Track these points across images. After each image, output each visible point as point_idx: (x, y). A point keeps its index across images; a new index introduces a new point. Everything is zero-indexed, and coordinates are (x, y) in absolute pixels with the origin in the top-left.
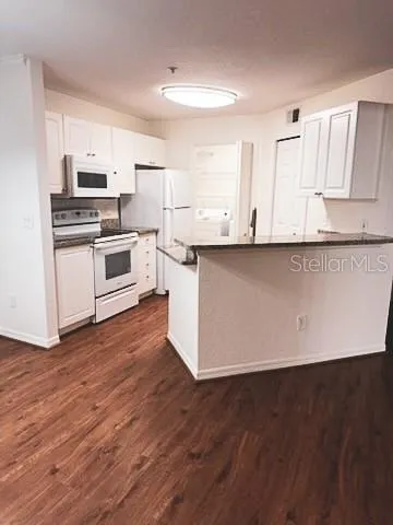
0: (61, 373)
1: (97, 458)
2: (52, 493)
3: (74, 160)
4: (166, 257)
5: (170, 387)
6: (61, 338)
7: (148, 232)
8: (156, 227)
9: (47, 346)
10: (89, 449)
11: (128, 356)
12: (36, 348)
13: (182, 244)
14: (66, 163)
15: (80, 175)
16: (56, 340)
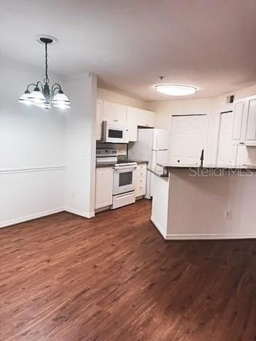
0: (95, 229)
1: (115, 264)
2: (95, 274)
3: (108, 123)
4: (153, 174)
5: (152, 241)
6: (96, 214)
7: (143, 163)
8: (147, 160)
9: (89, 217)
10: (111, 261)
11: (130, 225)
12: (83, 218)
13: (161, 166)
14: (104, 124)
15: (110, 131)
16: (93, 215)
